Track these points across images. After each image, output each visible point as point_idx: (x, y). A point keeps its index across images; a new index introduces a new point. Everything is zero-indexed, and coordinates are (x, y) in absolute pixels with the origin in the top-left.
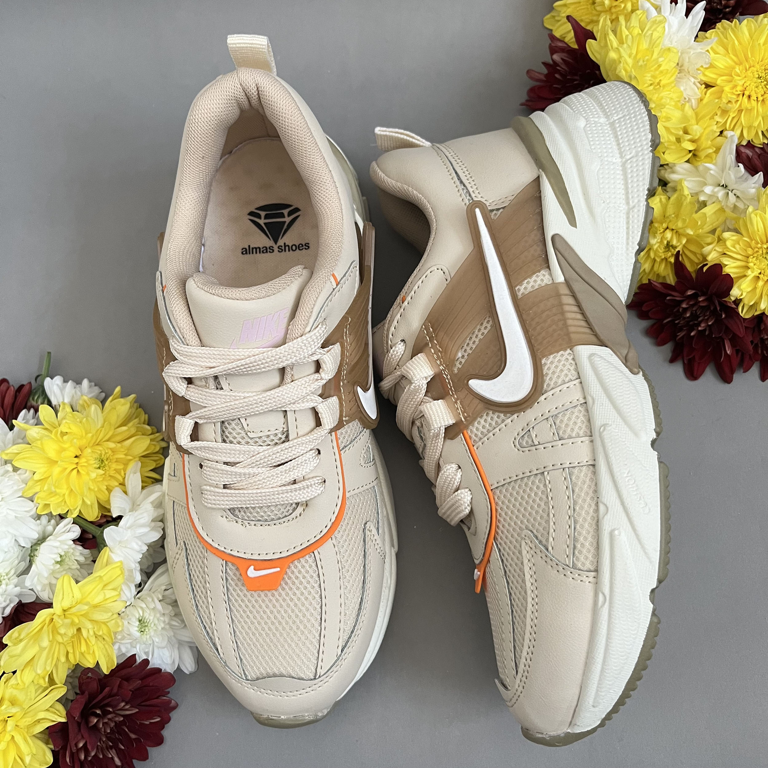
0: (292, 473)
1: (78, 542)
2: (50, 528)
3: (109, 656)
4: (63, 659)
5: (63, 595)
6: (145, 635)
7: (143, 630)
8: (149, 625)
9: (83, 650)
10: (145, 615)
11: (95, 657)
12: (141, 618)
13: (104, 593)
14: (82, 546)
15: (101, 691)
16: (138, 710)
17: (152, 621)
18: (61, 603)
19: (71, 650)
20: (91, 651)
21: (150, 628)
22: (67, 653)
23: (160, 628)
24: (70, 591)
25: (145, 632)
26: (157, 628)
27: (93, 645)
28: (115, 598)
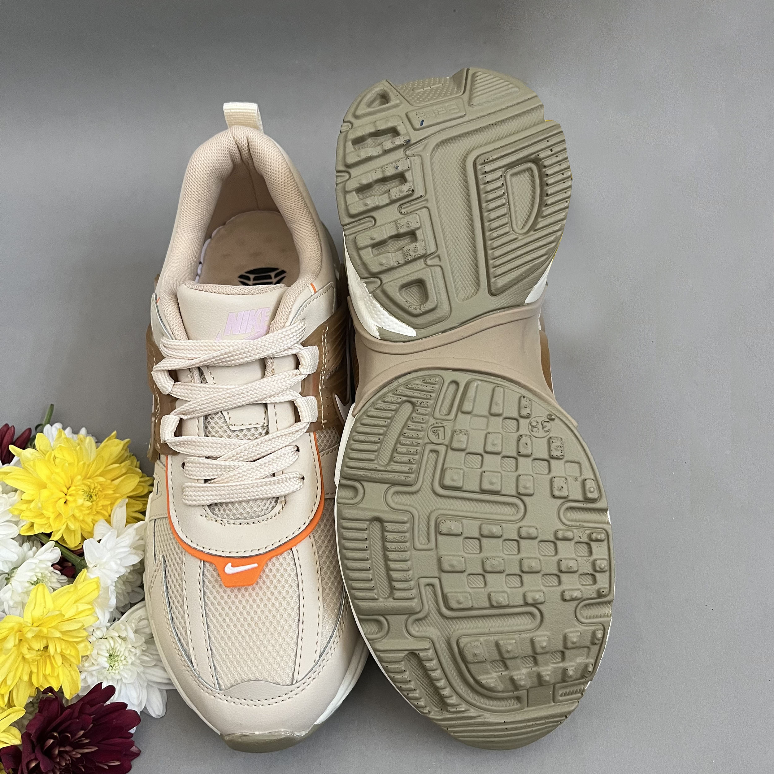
0: (271, 467)
1: (57, 566)
2: (31, 553)
3: (74, 683)
4: (26, 678)
5: (35, 605)
6: (113, 671)
7: (112, 665)
8: (119, 659)
9: (47, 673)
10: (116, 646)
11: (59, 682)
12: (111, 652)
13: (77, 606)
14: (60, 570)
15: (61, 714)
16: (97, 748)
17: (122, 653)
18: (31, 612)
19: (35, 670)
20: (56, 674)
21: (119, 662)
22: (31, 674)
23: (130, 661)
24: (42, 600)
25: (114, 668)
26: (127, 662)
27: (59, 667)
28: (88, 612)
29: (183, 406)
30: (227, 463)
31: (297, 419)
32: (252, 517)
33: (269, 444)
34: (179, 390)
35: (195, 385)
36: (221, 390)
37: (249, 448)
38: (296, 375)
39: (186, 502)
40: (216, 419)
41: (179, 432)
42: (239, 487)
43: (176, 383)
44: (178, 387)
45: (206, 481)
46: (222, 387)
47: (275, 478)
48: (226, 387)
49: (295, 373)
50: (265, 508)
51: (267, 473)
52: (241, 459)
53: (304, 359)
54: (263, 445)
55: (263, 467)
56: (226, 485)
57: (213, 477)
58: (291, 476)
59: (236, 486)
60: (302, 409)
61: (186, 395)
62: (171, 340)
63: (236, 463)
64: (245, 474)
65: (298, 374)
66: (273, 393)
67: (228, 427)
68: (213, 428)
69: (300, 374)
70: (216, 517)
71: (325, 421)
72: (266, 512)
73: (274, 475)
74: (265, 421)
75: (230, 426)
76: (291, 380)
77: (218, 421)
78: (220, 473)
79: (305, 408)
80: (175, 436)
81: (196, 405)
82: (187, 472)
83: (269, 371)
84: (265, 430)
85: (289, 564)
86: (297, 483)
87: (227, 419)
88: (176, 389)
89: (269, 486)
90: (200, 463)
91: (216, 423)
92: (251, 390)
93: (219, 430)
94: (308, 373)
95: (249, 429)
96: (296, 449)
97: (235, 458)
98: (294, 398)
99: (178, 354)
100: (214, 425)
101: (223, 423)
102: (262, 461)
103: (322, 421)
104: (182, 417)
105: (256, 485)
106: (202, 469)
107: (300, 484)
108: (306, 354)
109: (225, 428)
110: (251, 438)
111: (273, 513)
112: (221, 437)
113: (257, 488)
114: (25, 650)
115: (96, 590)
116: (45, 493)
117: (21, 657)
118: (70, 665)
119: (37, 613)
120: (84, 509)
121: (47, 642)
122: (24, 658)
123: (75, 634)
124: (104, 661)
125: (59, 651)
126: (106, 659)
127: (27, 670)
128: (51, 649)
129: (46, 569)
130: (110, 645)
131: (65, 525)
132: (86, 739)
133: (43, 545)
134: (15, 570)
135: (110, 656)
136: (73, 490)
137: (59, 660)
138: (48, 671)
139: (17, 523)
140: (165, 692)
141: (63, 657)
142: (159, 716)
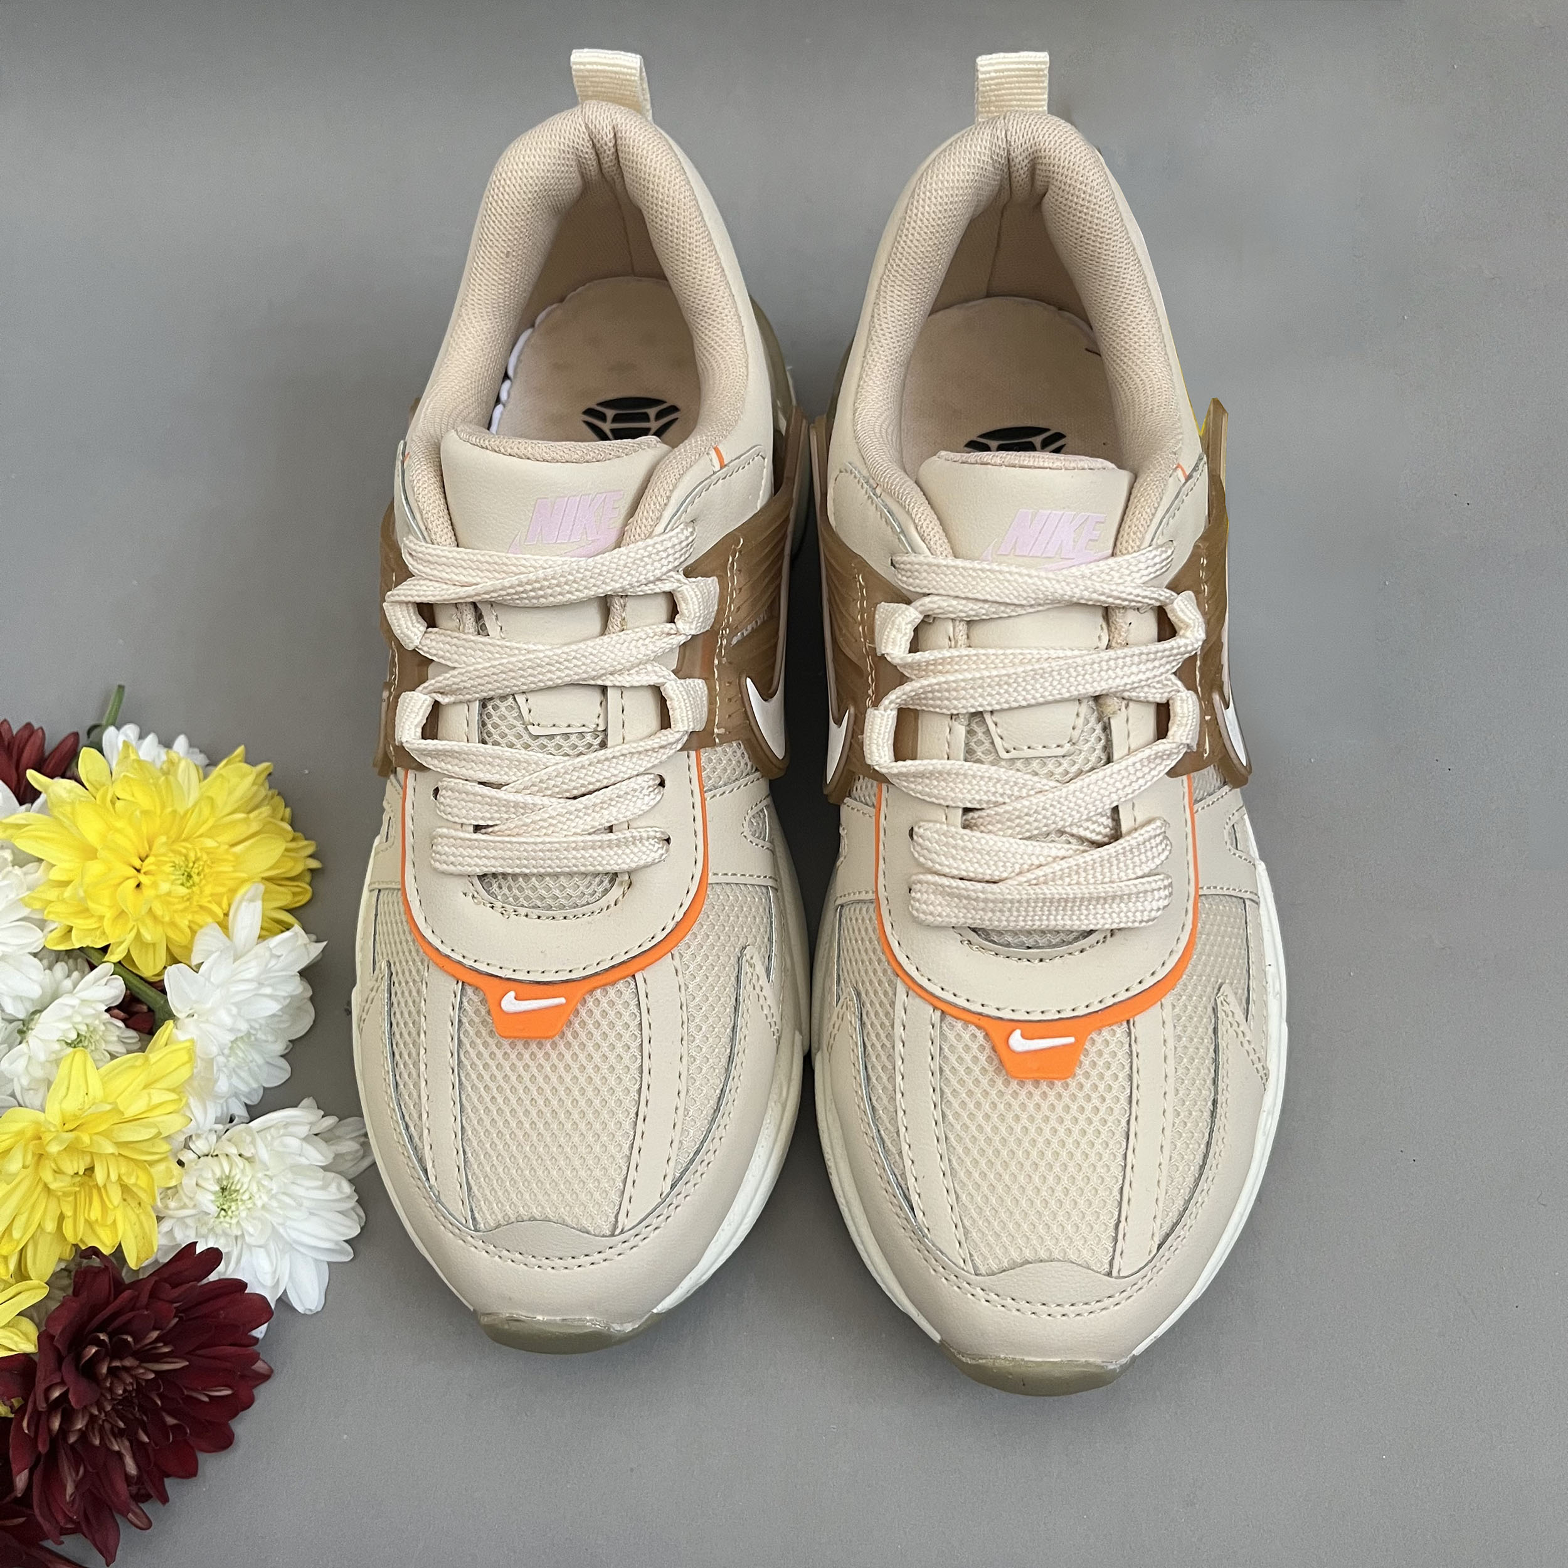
0: (606, 812)
1: (116, 1011)
2: (68, 984)
3: (146, 1238)
4: (50, 1226)
5: (68, 1088)
6: (228, 1219)
7: (225, 1207)
8: (239, 1197)
9: (93, 1216)
10: (233, 1173)
11: (117, 1236)
12: (225, 1183)
13: (149, 1094)
14: (123, 1021)
15: (115, 1298)
16: (187, 1363)
17: (245, 1187)
18: (62, 1101)
19: (69, 1211)
20: (110, 1222)
21: (240, 1203)
22: (61, 1218)
23: (259, 1203)
24: (82, 1082)
25: (229, 1213)
26: (254, 1204)
27: (115, 1208)
28: (171, 1108)
29: (440, 678)
30: (520, 798)
31: (665, 722)
32: (562, 907)
33: (605, 767)
34: (434, 644)
35: (465, 636)
36: (516, 652)
37: (566, 773)
38: (669, 634)
39: (437, 865)
40: (503, 709)
41: (430, 730)
42: (541, 846)
43: (430, 629)
44: (433, 637)
45: (477, 828)
46: (518, 645)
47: (612, 836)
48: (525, 646)
49: (666, 630)
50: (590, 891)
51: (596, 824)
52: (549, 792)
53: (687, 604)
54: (592, 768)
55: (590, 811)
56: (514, 839)
57: (490, 823)
58: (645, 835)
59: (535, 844)
60: (676, 704)
61: (448, 654)
62: (423, 543)
63: (537, 800)
64: (554, 822)
65: (673, 632)
66: (619, 667)
67: (526, 729)
68: (496, 726)
69: (677, 633)
70: (492, 900)
71: (722, 731)
72: (591, 899)
73: (610, 829)
74: (601, 721)
75: (530, 727)
76: (658, 643)
77: (506, 713)
78: (506, 816)
79: (683, 704)
80: (424, 737)
81: (464, 678)
82: (442, 808)
83: (615, 620)
84: (598, 740)
85: (626, 1004)
86: (655, 849)
87: (525, 712)
88: (428, 642)
89: (599, 851)
90: (467, 793)
91: (503, 718)
92: (575, 658)
93: (507, 731)
94: (693, 632)
95: (567, 736)
96: (658, 782)
97: (536, 789)
98: (661, 680)
99: (435, 572)
100: (499, 722)
101: (515, 718)
102: (589, 800)
103: (716, 730)
104: (439, 698)
105: (573, 845)
106: (471, 805)
107: (660, 852)
108: (692, 593)
109: (520, 728)
110: (571, 752)
111: (603, 902)
112: (511, 746)
113: (574, 852)
114: (47, 1176)
115: (188, 1064)
116: (95, 868)
117: (40, 1187)
118: (140, 1204)
119: (71, 1105)
120: (176, 900)
121: (93, 1161)
122: (46, 1187)
123: (144, 1147)
124: (208, 1201)
125: (114, 1177)
126: (213, 1198)
127: (53, 1212)
128: (100, 1175)
129: (96, 1016)
130: (223, 1171)
131: (133, 933)
132: (166, 1344)
133: (93, 967)
134: (37, 1016)
135: (223, 1189)
136: (152, 864)
137: (115, 1195)
138: (95, 1213)
139: (42, 924)
140: (326, 1266)
141: (125, 1189)
142: (310, 1310)
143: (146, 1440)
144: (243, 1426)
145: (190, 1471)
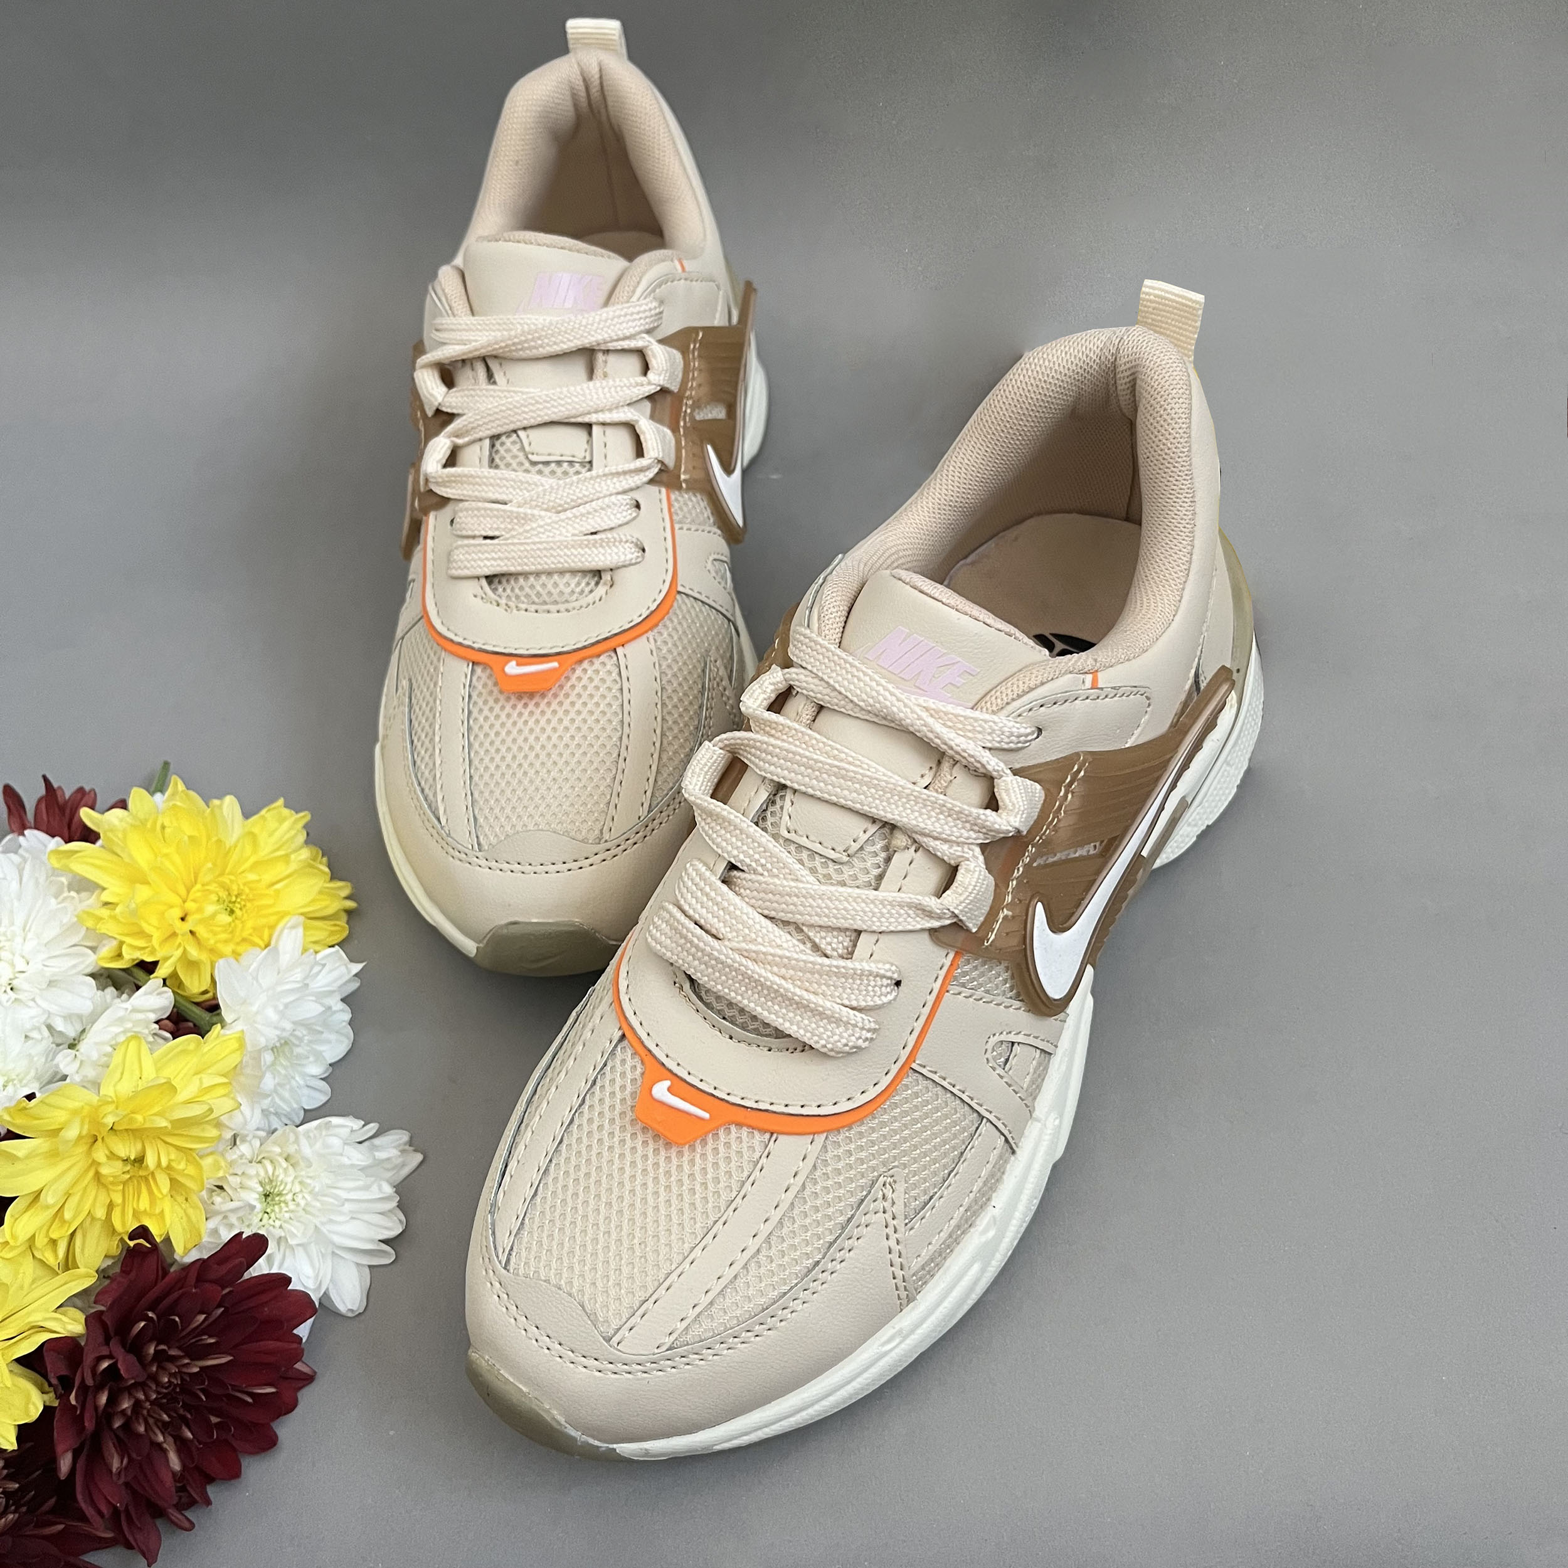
1: (167, 1022)
3: (194, 1233)
4: (101, 1213)
5: (122, 1074)
6: (271, 1221)
7: (268, 1209)
8: (281, 1201)
9: (142, 1207)
10: (277, 1173)
11: (165, 1224)
12: (268, 1188)
13: (200, 1079)
14: (171, 1033)
15: (163, 1281)
16: (231, 1358)
17: (289, 1187)
18: (115, 1086)
19: (118, 1199)
20: (157, 1211)
21: (283, 1205)
22: (111, 1206)
23: (302, 1204)
24: (136, 1066)
26: (297, 1206)
27: (164, 1196)
28: (221, 1091)
114: (100, 1155)
115: (239, 1052)
116: (143, 892)
117: (91, 1174)
118: (186, 1200)
119: (126, 1087)
121: (143, 1145)
122: (98, 1176)
123: (195, 1132)
124: (253, 1197)
125: (164, 1163)
127: (103, 1199)
128: (150, 1161)
130: (266, 1172)
131: (180, 951)
132: (210, 1336)
133: (138, 987)
134: (85, 1032)
135: (266, 1193)
136: (199, 891)
137: (164, 1183)
138: (144, 1204)
140: (367, 1270)
141: (173, 1178)
142: (352, 1311)
143: (189, 1435)
144: (286, 1429)
145: (233, 1473)
